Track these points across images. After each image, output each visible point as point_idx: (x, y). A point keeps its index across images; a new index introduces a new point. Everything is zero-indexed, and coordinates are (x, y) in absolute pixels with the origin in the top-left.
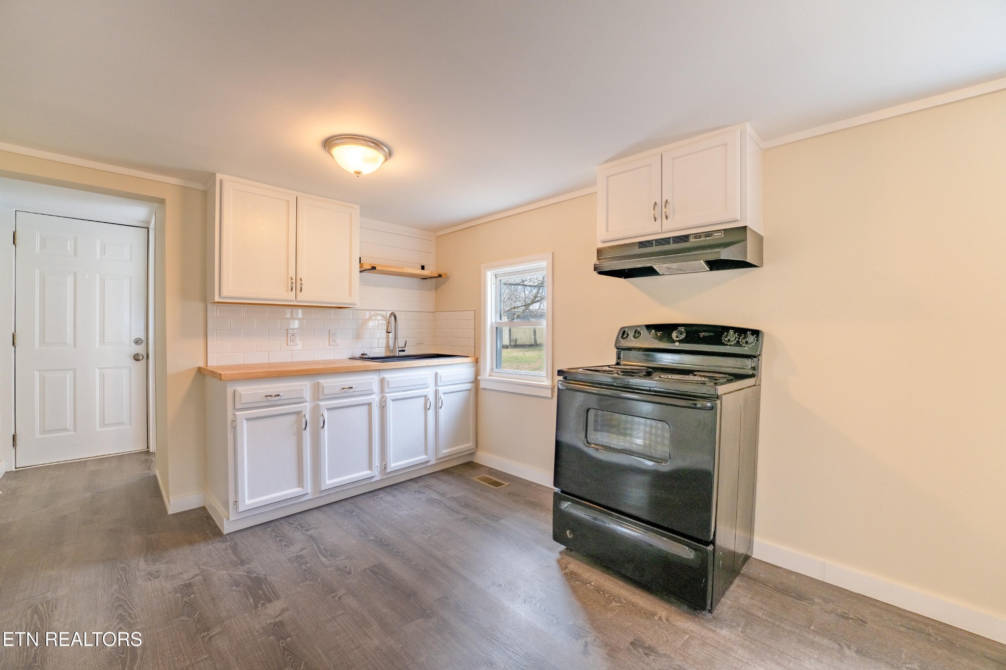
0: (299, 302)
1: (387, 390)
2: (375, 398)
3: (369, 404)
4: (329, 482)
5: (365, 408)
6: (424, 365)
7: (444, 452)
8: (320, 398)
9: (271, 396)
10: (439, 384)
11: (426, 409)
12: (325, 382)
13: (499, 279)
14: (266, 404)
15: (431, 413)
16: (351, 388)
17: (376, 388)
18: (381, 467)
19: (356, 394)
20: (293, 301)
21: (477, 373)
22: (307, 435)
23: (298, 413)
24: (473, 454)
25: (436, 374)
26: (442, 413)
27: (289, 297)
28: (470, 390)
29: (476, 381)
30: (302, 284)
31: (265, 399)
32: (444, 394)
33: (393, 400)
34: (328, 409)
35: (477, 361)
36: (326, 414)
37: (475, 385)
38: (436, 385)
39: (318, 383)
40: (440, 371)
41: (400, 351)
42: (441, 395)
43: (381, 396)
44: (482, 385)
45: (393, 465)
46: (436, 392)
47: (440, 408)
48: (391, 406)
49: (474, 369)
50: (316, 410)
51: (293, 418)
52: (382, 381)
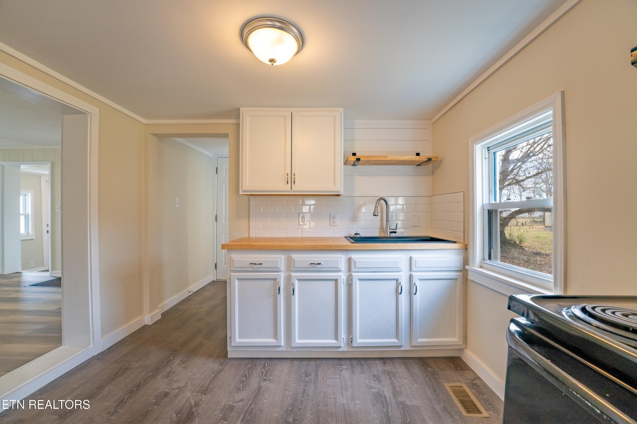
0: (294, 192)
1: (353, 269)
2: (343, 276)
3: (336, 280)
4: (298, 341)
5: (333, 283)
6: (396, 248)
7: (420, 340)
8: (292, 270)
9: (256, 264)
10: (413, 269)
11: (398, 292)
12: (296, 256)
13: (492, 151)
14: (251, 269)
15: (404, 298)
16: (320, 264)
17: (343, 266)
18: (348, 340)
19: (323, 269)
20: (290, 192)
21: (466, 262)
22: (282, 297)
23: (275, 280)
24: (461, 350)
25: (411, 258)
26: (417, 299)
27: (285, 188)
28: (456, 279)
29: (464, 271)
31: (250, 266)
32: (420, 280)
33: (360, 280)
34: (299, 280)
35: (466, 248)
36: (296, 283)
37: (463, 275)
38: (411, 270)
39: (291, 256)
40: (416, 256)
41: (391, 232)
42: (416, 281)
43: (348, 274)
44: (471, 277)
45: (359, 341)
46: (411, 277)
47: (415, 294)
48: (357, 286)
49: (462, 256)
50: (288, 279)
51: (270, 283)
52: (350, 260)
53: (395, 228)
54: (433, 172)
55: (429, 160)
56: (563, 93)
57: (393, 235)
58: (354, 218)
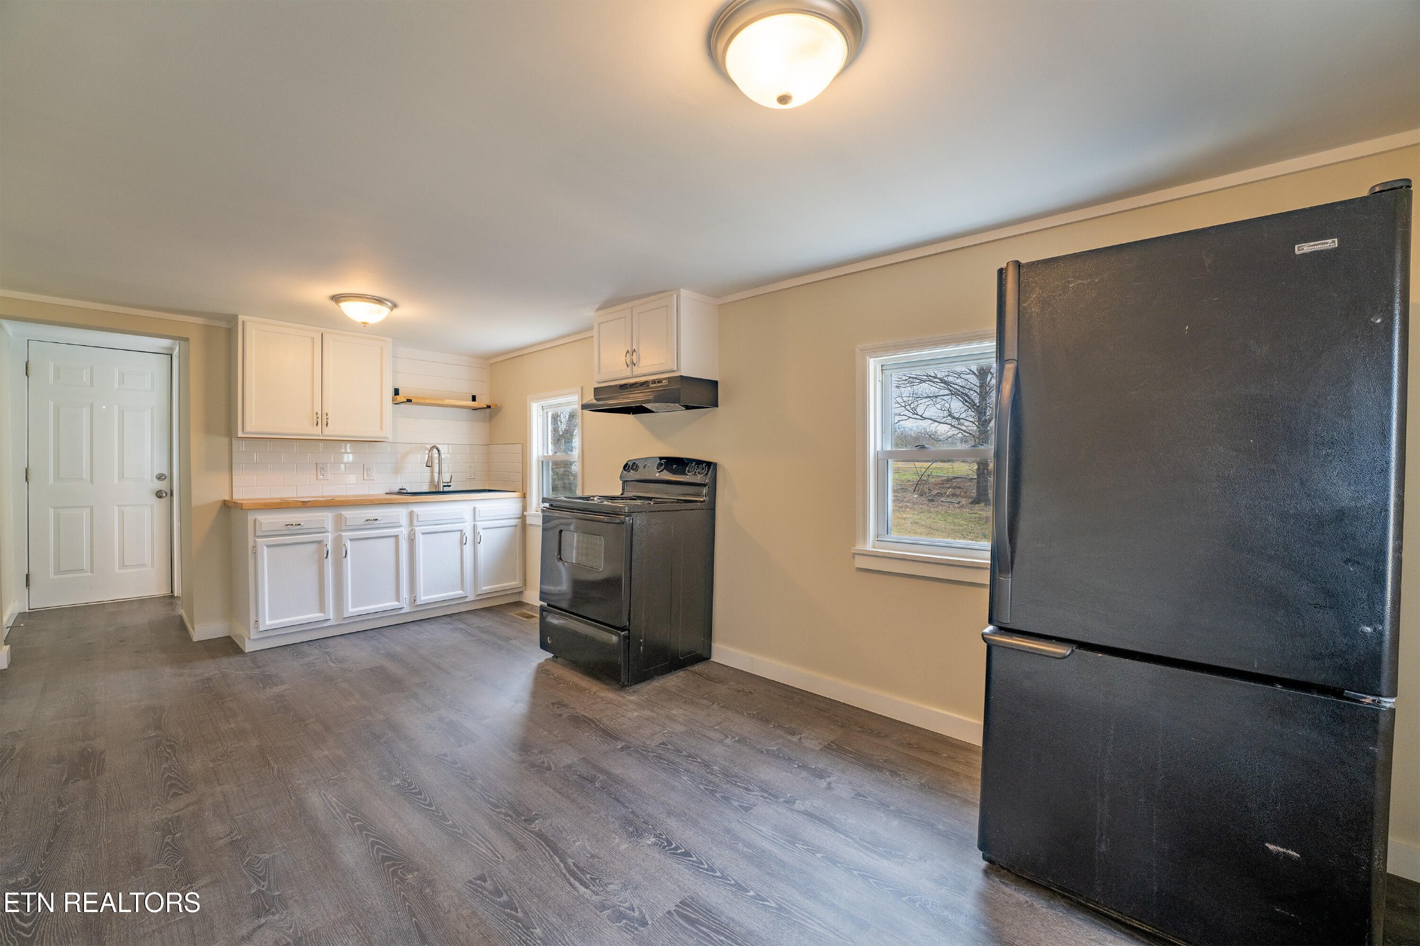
0: (326, 436)
1: (415, 523)
2: (403, 532)
3: (396, 537)
4: (351, 610)
5: (392, 540)
6: (460, 499)
7: (484, 588)
8: (343, 529)
9: (292, 525)
10: (477, 519)
11: (463, 543)
12: (348, 513)
13: (545, 411)
14: (287, 532)
15: (468, 549)
16: (376, 520)
17: (404, 520)
18: (410, 600)
19: (381, 526)
20: (319, 436)
21: (524, 508)
22: (329, 564)
23: (319, 542)
24: (521, 593)
25: (474, 508)
26: (481, 548)
27: (316, 431)
28: (516, 526)
29: (523, 518)
30: (327, 419)
31: (286, 528)
32: (483, 529)
33: (423, 534)
34: (351, 540)
35: (524, 496)
36: (349, 544)
37: (522, 521)
38: (474, 521)
39: (341, 514)
40: (479, 505)
41: (444, 486)
42: (479, 529)
43: (410, 529)
44: (528, 522)
45: (423, 598)
46: (475, 527)
47: (479, 543)
48: (420, 540)
49: (521, 504)
50: (338, 541)
51: (314, 546)
52: (411, 513)
53: (449, 481)
54: (491, 418)
55: (489, 407)
56: (582, 388)
57: (446, 489)
58: (397, 470)
